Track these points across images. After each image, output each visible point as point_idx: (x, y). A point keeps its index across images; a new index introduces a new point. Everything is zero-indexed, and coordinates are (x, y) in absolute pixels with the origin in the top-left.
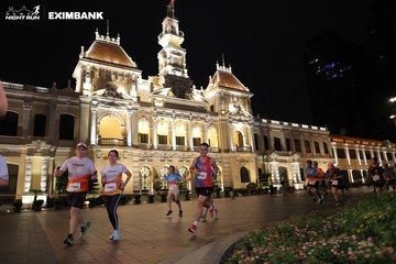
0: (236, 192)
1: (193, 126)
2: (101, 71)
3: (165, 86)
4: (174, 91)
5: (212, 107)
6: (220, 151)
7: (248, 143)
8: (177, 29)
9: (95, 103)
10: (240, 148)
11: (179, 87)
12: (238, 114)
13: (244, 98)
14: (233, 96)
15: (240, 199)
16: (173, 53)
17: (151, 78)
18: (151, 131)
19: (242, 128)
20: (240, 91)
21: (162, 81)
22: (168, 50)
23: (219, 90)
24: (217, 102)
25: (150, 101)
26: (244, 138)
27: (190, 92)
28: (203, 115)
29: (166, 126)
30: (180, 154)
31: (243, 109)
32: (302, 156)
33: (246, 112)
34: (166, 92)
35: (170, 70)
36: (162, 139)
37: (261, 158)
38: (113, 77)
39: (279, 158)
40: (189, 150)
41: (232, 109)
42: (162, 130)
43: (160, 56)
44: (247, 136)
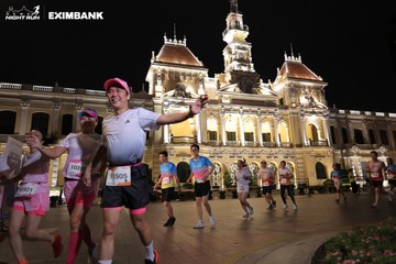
0: (312, 189)
1: (261, 121)
2: (171, 72)
3: (232, 82)
4: (240, 87)
5: (281, 101)
6: (292, 146)
7: (323, 137)
8: (241, 23)
9: (166, 103)
10: (314, 142)
11: (245, 82)
12: (311, 105)
13: (317, 88)
14: (304, 87)
15: (317, 196)
16: (239, 48)
17: (217, 76)
18: (220, 128)
19: (316, 121)
20: (312, 82)
21: (228, 77)
22: (233, 46)
23: (288, 82)
24: (287, 95)
25: (217, 98)
26: (319, 132)
27: (258, 86)
28: (272, 110)
29: (234, 122)
30: (250, 150)
31: (316, 100)
32: (390, 149)
33: (320, 103)
34: (233, 88)
35: (235, 65)
36: (231, 136)
37: (339, 152)
38: (181, 77)
39: (361, 152)
40: (258, 146)
41: (303, 100)
42: (230, 126)
43: (225, 53)
44: (322, 129)
